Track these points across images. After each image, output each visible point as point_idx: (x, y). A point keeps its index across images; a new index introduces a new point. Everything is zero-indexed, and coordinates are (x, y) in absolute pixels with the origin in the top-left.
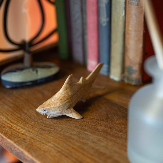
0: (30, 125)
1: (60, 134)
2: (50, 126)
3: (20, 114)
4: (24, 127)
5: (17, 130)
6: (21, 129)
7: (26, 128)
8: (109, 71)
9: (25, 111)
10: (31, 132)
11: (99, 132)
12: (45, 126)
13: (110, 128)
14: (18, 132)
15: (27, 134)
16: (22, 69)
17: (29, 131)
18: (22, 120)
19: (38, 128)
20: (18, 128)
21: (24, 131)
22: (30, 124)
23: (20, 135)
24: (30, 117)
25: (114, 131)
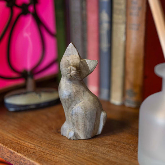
0: (38, 141)
1: (70, 148)
2: (59, 141)
3: (27, 133)
4: (32, 143)
5: (26, 145)
6: (30, 145)
7: (34, 143)
9: (32, 130)
10: (40, 147)
11: (107, 145)
12: (53, 142)
13: (118, 142)
14: (27, 147)
15: (36, 148)
17: (38, 146)
18: (29, 137)
19: (47, 144)
20: (27, 143)
21: (32, 146)
22: (38, 140)
23: (29, 149)
24: (37, 135)
25: (122, 144)
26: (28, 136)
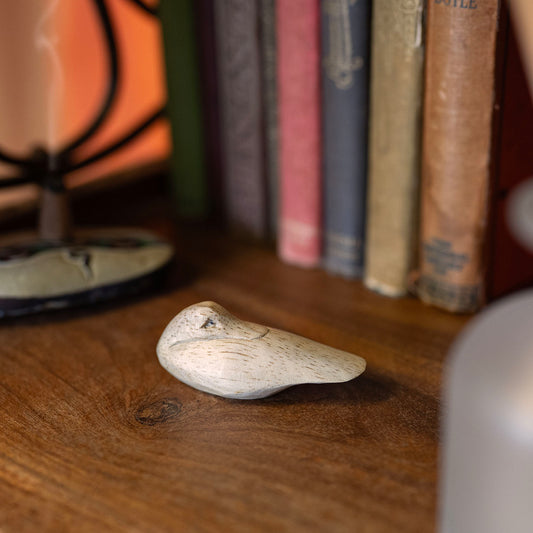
0: (57, 460)
1: (177, 493)
2: (138, 460)
3: (21, 418)
4: (32, 466)
5: (8, 477)
6: (23, 475)
7: (40, 469)
8: (361, 260)
9: (42, 408)
10: (62, 486)
11: (327, 482)
12: (115, 463)
13: (370, 469)
14: (10, 486)
15: (46, 493)
16: (30, 252)
17: (53, 481)
18: (25, 441)
19: (89, 471)
20: (12, 468)
21: (33, 480)
22: (58, 456)
23: (18, 496)
24: (58, 430)
25: (385, 481)
26: (23, 434)
